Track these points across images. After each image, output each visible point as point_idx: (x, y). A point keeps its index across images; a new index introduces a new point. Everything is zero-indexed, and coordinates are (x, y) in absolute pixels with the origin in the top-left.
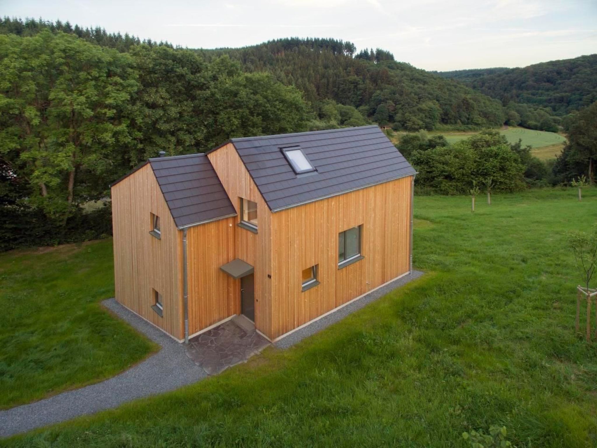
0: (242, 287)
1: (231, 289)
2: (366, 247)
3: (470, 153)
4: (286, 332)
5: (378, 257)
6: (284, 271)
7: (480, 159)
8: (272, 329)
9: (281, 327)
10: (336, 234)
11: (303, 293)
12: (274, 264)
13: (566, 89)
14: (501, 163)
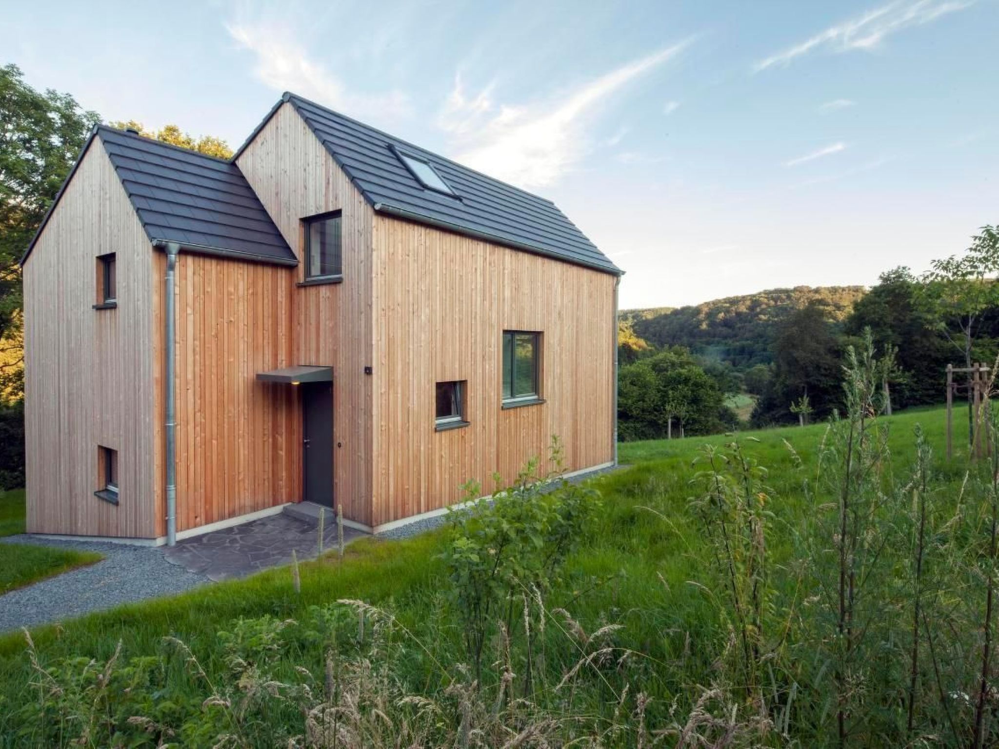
0: (306, 436)
1: (282, 440)
2: (549, 383)
3: (651, 377)
4: (404, 516)
5: (567, 413)
6: (400, 367)
7: (665, 387)
8: (374, 499)
9: (392, 504)
10: (499, 329)
11: (438, 434)
12: (378, 338)
13: (747, 335)
14: (693, 391)
